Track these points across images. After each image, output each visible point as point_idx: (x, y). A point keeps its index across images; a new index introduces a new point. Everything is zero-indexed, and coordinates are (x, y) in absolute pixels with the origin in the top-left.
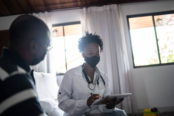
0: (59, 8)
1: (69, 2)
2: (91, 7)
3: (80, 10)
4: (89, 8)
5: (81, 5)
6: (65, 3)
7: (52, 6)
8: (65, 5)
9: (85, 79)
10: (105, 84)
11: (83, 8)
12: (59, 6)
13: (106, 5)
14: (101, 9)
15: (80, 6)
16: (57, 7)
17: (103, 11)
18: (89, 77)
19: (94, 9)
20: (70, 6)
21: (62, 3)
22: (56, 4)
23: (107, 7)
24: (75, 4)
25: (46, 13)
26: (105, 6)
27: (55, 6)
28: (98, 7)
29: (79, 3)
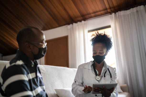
0: (93, 16)
1: (100, 11)
2: (119, 12)
3: (110, 15)
4: (117, 13)
5: (111, 12)
6: (97, 12)
7: (87, 16)
8: (97, 14)
9: (94, 72)
10: (111, 77)
11: (112, 14)
12: (92, 15)
13: (133, 8)
14: (128, 12)
15: (109, 13)
16: (91, 16)
17: (130, 14)
18: (97, 71)
19: (122, 13)
20: (101, 13)
21: (94, 12)
22: (90, 14)
23: (134, 10)
24: (106, 11)
25: (83, 22)
26: (131, 9)
27: (90, 15)
28: (126, 11)
29: (109, 10)
